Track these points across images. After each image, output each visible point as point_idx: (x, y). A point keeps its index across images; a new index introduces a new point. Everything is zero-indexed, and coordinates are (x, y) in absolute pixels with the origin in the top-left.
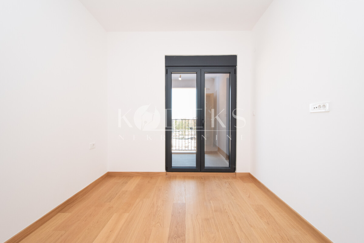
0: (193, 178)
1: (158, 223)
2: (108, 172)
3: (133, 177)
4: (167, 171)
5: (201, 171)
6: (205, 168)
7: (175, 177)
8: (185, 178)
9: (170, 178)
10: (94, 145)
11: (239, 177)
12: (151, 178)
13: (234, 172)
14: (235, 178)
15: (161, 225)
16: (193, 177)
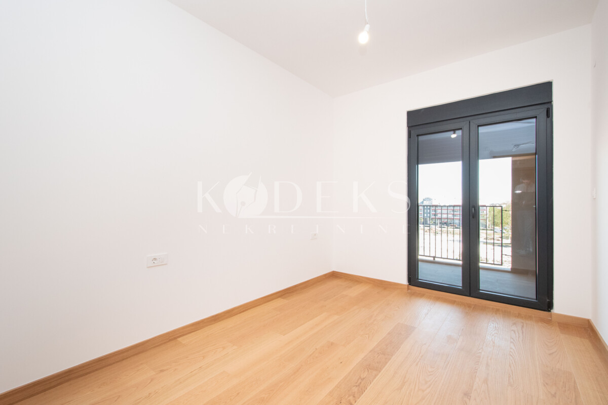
0: (453, 302)
1: (366, 334)
2: (333, 272)
3: (362, 282)
4: (410, 284)
5: (470, 295)
6: (481, 291)
7: (422, 296)
8: (437, 299)
9: (413, 295)
10: (315, 235)
11: (559, 323)
12: (385, 289)
13: (549, 311)
14: (548, 322)
15: (369, 337)
16: (455, 301)
